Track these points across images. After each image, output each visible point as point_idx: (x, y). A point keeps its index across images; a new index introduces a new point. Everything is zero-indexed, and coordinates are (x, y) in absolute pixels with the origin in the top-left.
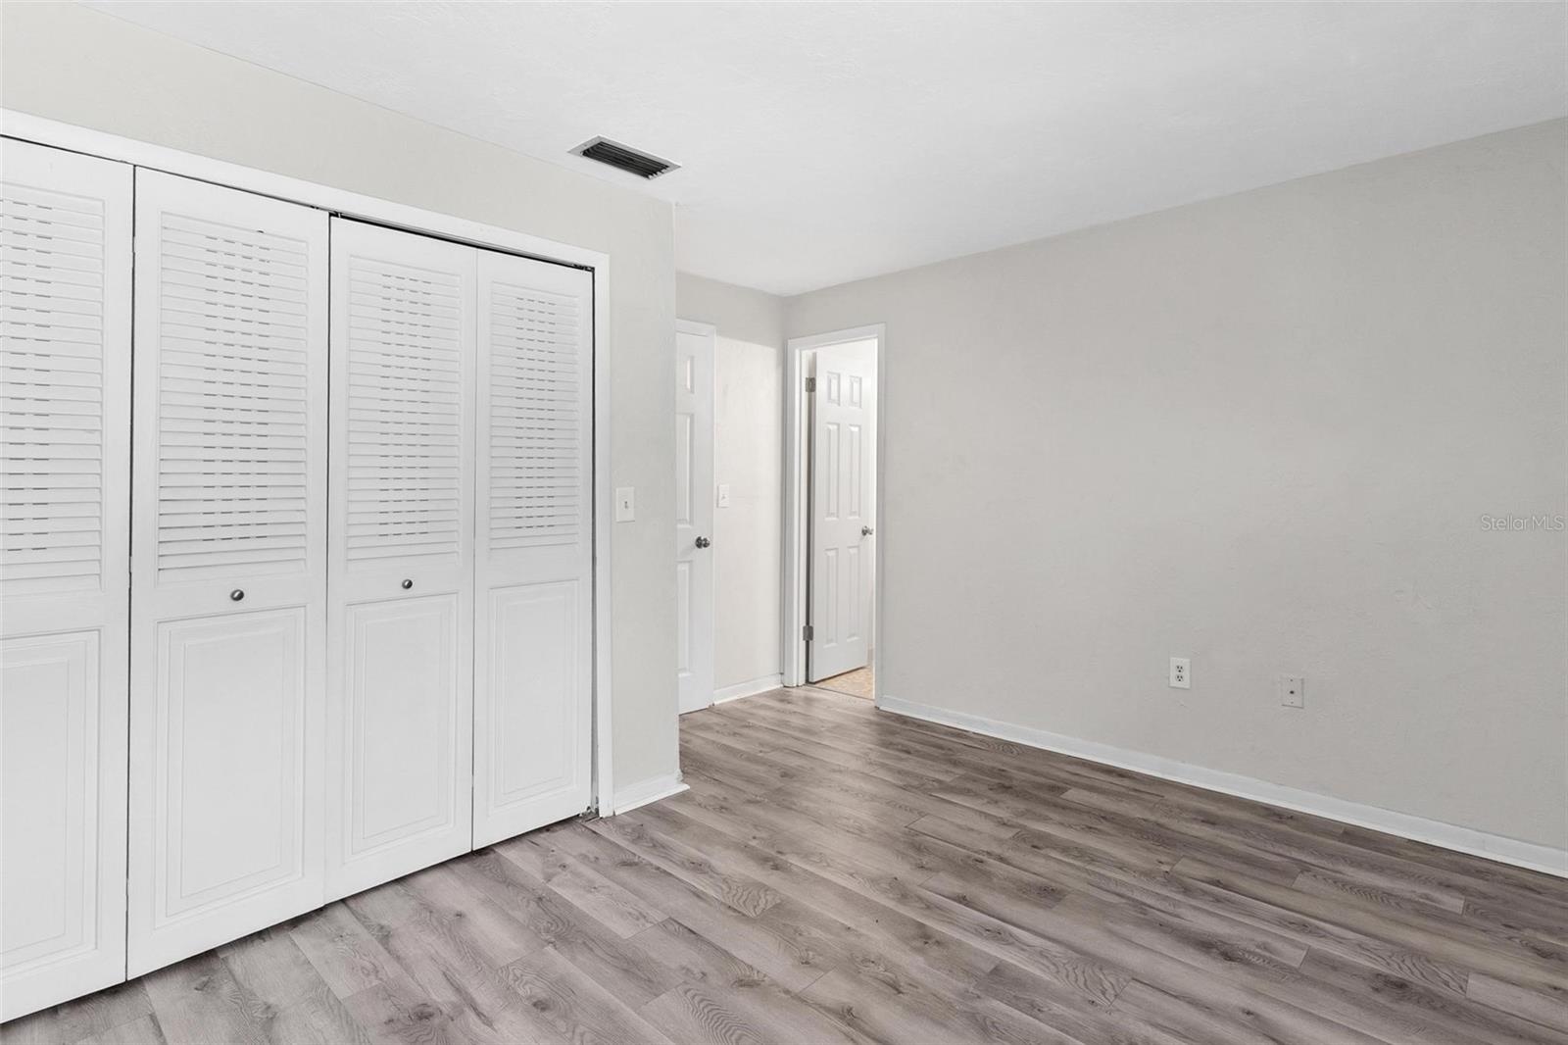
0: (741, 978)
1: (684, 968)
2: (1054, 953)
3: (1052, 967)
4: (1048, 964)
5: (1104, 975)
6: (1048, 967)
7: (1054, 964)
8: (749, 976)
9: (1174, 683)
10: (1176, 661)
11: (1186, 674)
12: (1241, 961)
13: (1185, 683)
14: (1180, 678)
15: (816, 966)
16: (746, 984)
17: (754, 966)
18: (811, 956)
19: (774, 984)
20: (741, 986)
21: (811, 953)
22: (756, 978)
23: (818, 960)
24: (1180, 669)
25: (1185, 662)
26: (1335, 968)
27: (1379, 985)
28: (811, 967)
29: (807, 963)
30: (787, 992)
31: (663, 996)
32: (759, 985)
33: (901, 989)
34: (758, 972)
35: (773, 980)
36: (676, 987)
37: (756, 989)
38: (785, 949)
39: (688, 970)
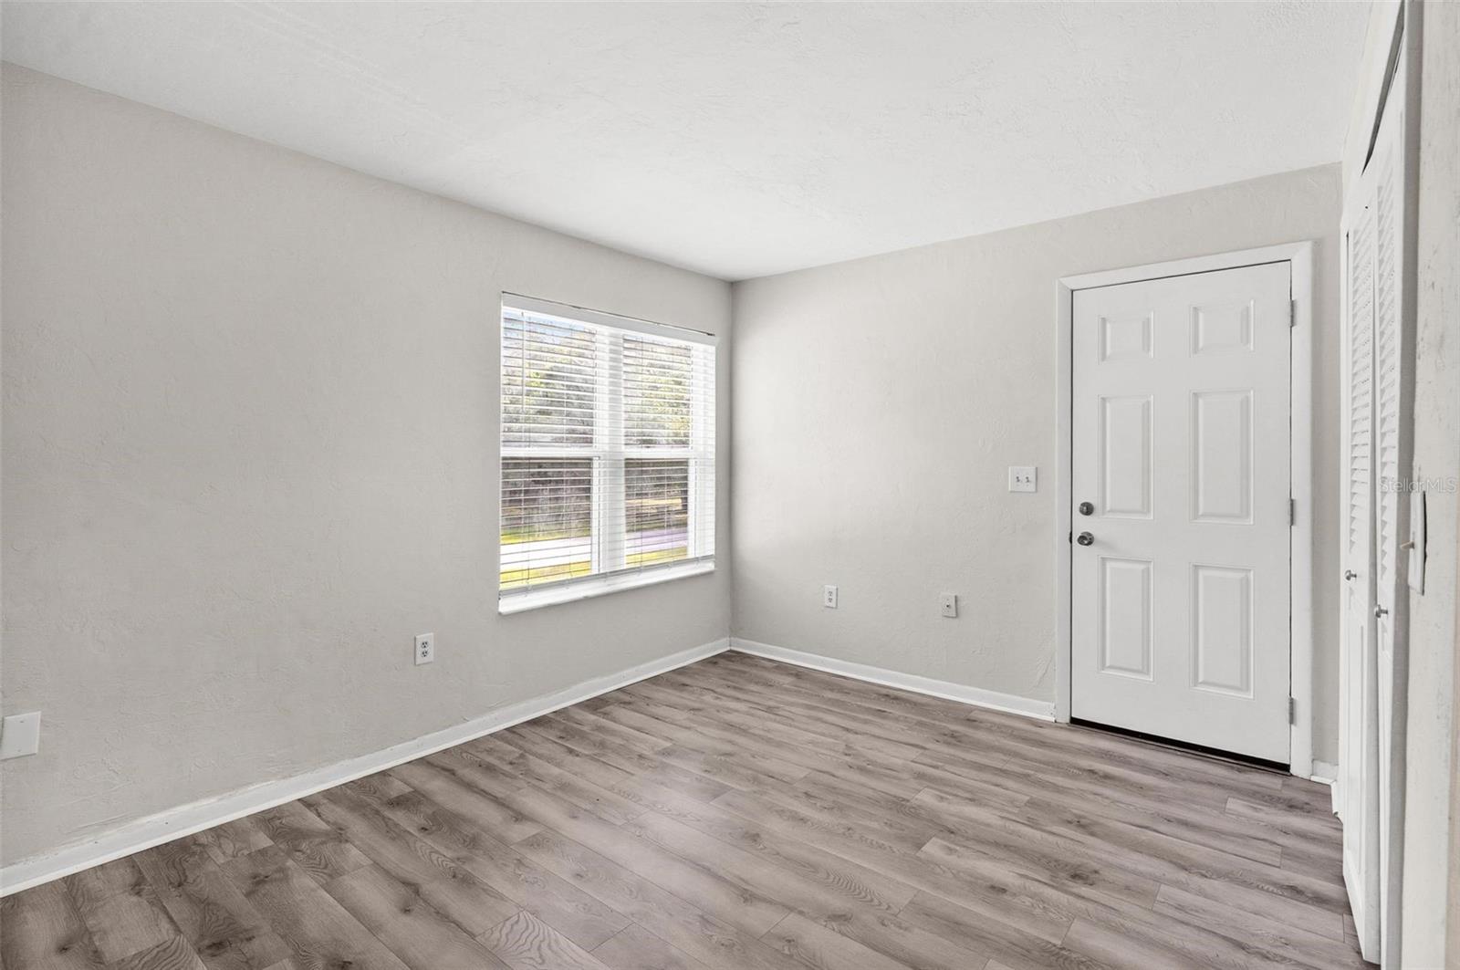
0: (846, 923)
8: (840, 924)
15: (781, 938)
16: (840, 918)
17: (839, 935)
18: (786, 948)
19: (815, 919)
20: (844, 916)
21: (787, 952)
22: (833, 923)
23: (778, 945)
28: (784, 938)
29: (789, 941)
30: (801, 913)
31: (906, 902)
32: (829, 917)
33: (699, 919)
34: (834, 930)
35: (816, 922)
36: (900, 911)
37: (830, 913)
38: (814, 956)
39: (901, 928)
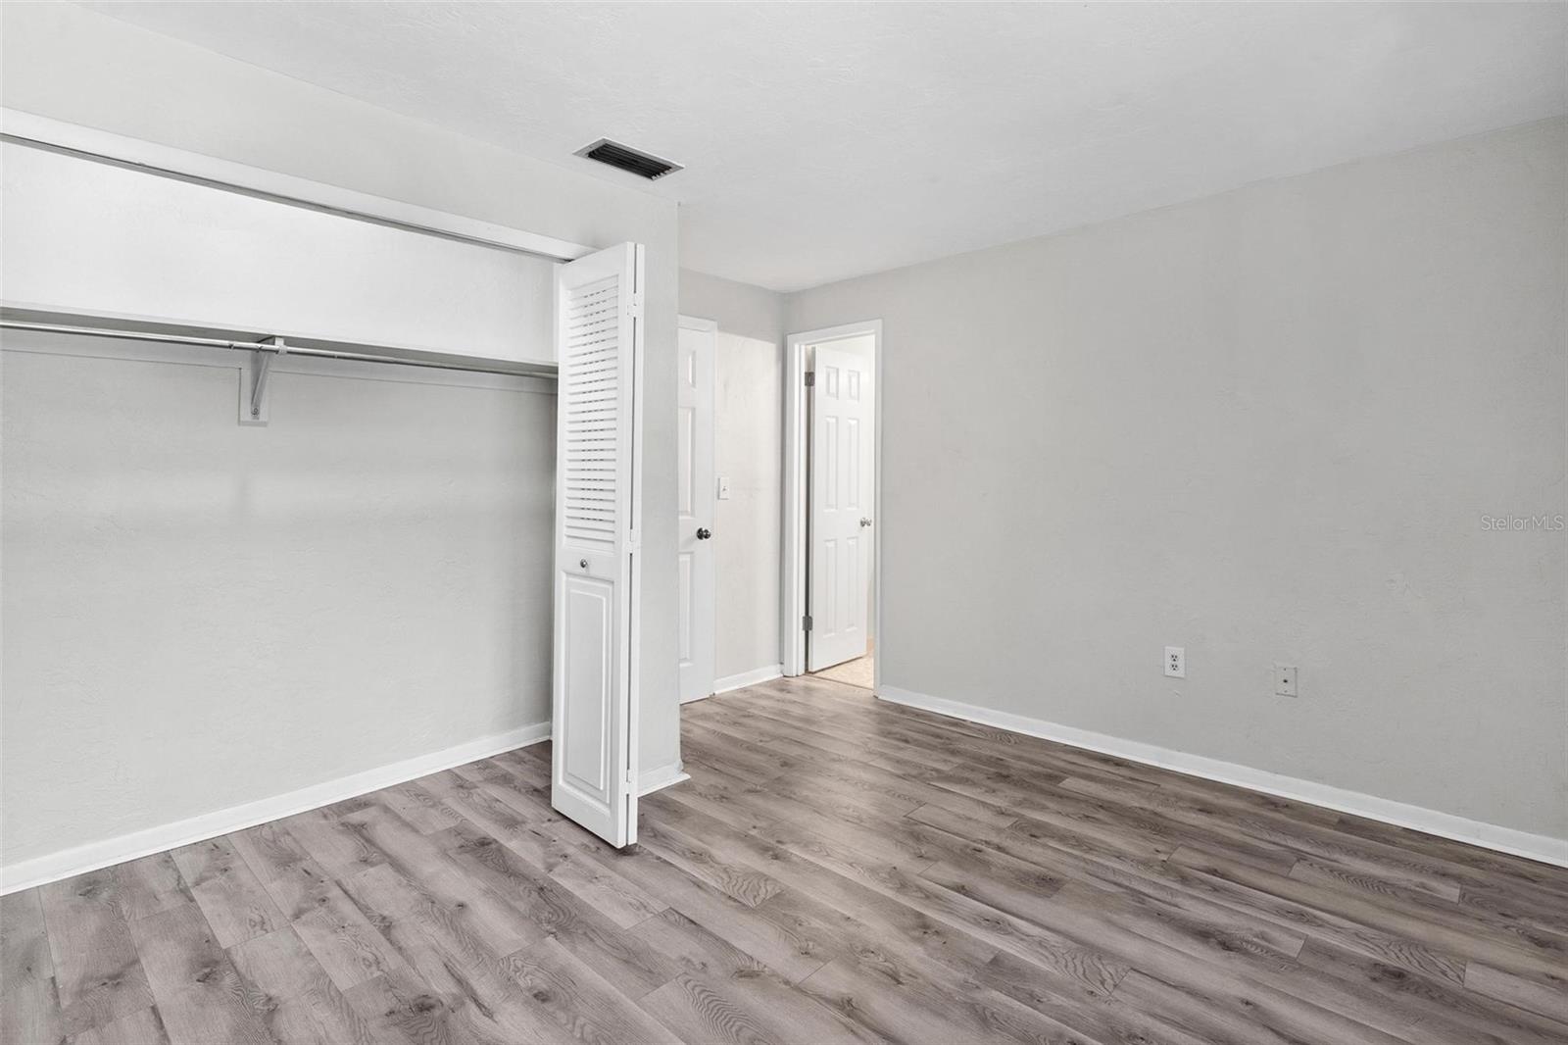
0: (742, 969)
1: (684, 959)
2: (1053, 943)
3: (1052, 957)
4: (1047, 954)
5: (1103, 964)
6: (1047, 957)
7: (1053, 954)
8: (750, 967)
9: (1169, 672)
10: (1171, 650)
11: (1180, 663)
12: (1239, 950)
13: (1181, 673)
14: (1174, 667)
15: (816, 957)
16: (746, 974)
17: (755, 957)
18: (811, 946)
19: (774, 974)
20: (741, 977)
21: (811, 944)
22: (756, 969)
23: (818, 950)
24: (1174, 658)
25: (1179, 651)
26: (1333, 958)
27: (1377, 975)
28: (811, 957)
29: (807, 953)
30: (787, 983)
31: (663, 987)
32: (759, 975)
33: (901, 980)
34: (758, 962)
35: (773, 971)
36: (677, 978)
37: (756, 980)
38: (785, 939)
39: (689, 961)
